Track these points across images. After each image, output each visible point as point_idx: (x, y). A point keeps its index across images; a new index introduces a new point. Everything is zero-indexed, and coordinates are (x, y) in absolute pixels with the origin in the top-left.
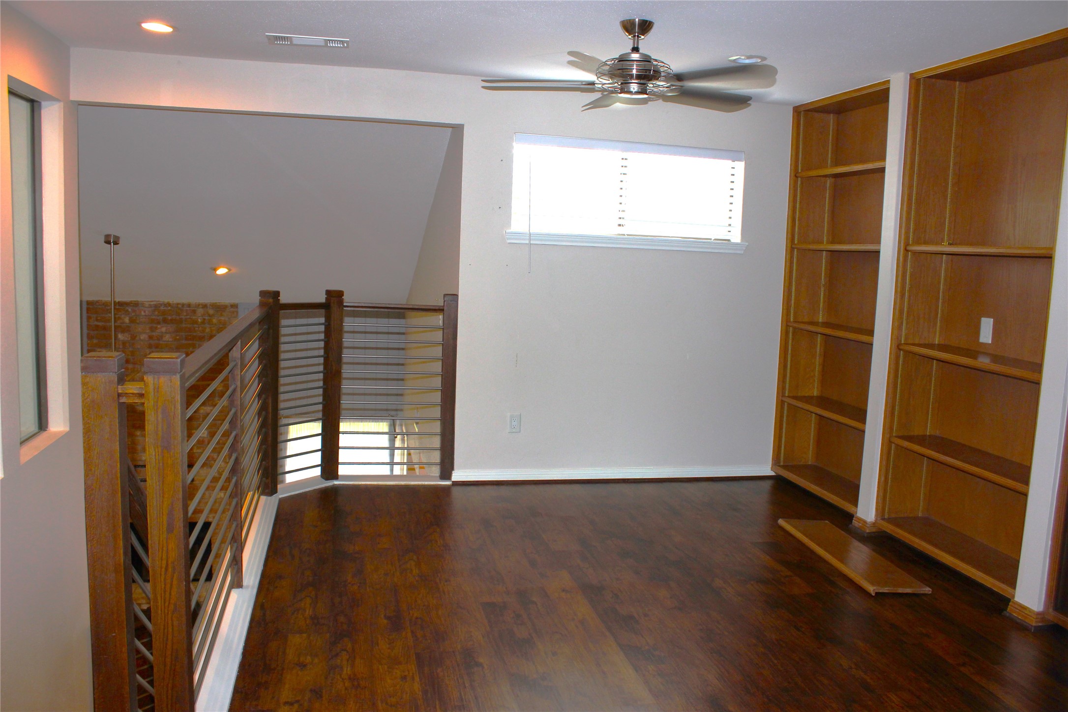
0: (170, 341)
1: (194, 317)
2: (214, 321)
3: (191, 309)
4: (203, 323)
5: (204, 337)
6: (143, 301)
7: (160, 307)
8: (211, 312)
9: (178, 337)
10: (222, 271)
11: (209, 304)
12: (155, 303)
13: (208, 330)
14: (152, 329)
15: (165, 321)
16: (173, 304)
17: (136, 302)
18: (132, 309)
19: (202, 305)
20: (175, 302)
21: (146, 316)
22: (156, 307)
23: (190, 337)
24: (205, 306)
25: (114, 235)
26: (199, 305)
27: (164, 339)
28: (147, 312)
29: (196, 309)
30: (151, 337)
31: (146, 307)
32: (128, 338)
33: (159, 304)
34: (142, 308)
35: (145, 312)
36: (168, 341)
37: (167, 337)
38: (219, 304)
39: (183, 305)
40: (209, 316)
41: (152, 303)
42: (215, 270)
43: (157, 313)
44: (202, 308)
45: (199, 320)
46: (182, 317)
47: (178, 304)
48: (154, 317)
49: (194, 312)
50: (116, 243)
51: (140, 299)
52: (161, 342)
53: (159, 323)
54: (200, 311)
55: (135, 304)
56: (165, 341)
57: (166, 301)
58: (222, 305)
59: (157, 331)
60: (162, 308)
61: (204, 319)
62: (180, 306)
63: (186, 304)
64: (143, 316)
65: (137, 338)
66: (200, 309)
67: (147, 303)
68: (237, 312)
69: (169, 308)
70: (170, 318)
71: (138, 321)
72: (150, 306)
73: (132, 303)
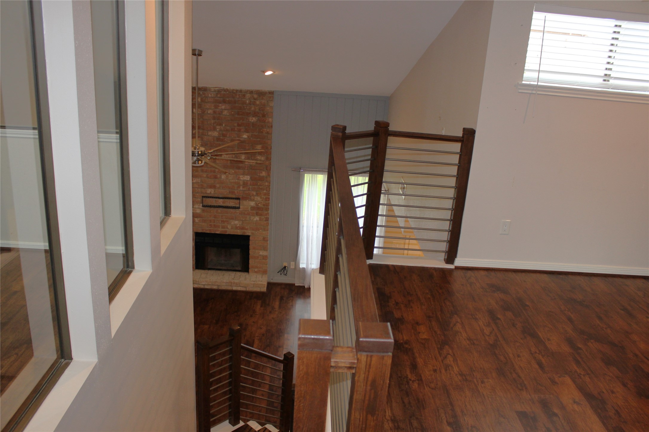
0: (228, 115)
1: (244, 100)
2: (258, 102)
3: (242, 93)
4: (250, 104)
5: (250, 113)
6: (210, 87)
7: (221, 92)
8: (255, 96)
9: (233, 113)
10: (269, 73)
11: (254, 91)
12: (217, 89)
13: (253, 109)
14: (216, 107)
15: (224, 102)
16: (230, 90)
17: (205, 88)
18: (202, 93)
19: (249, 91)
20: (232, 88)
21: (212, 97)
22: (219, 91)
23: (240, 113)
24: (251, 92)
25: (198, 50)
26: (248, 91)
27: (223, 114)
28: (212, 95)
29: (245, 94)
30: (215, 112)
31: (212, 92)
32: (200, 112)
33: (221, 89)
34: (210, 92)
35: (211, 95)
36: (226, 115)
37: (225, 113)
38: (261, 91)
39: (237, 91)
40: (254, 99)
41: (216, 89)
42: (264, 72)
43: (219, 96)
44: (249, 93)
45: (247, 102)
46: (236, 99)
47: (233, 90)
48: (217, 98)
49: (244, 96)
50: (200, 55)
51: (208, 86)
52: (221, 116)
53: (220, 103)
54: (248, 96)
55: (205, 89)
56: (224, 115)
57: (225, 88)
58: (264, 92)
59: (219, 108)
60: (223, 92)
61: (251, 101)
62: (235, 91)
63: (239, 90)
64: (210, 97)
65: (206, 112)
66: (248, 94)
67: (213, 89)
68: (273, 97)
69: (227, 93)
70: (227, 99)
71: (206, 101)
72: (215, 91)
73: (203, 89)
